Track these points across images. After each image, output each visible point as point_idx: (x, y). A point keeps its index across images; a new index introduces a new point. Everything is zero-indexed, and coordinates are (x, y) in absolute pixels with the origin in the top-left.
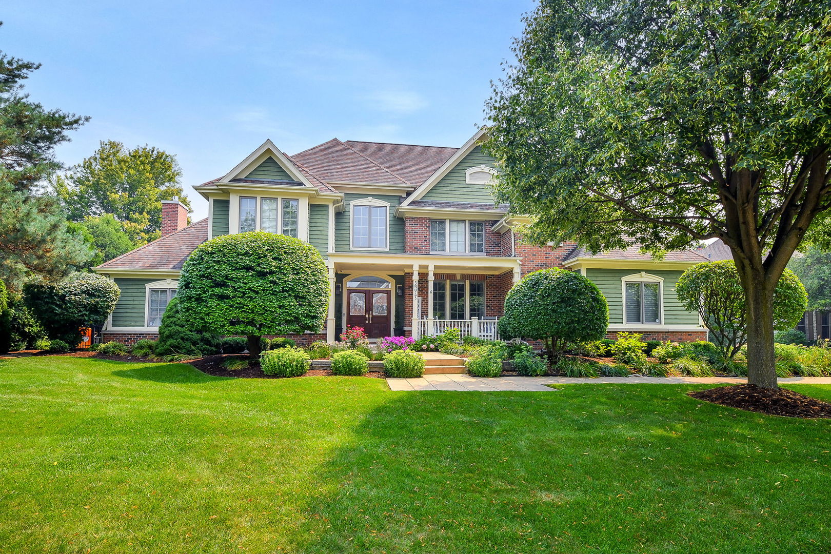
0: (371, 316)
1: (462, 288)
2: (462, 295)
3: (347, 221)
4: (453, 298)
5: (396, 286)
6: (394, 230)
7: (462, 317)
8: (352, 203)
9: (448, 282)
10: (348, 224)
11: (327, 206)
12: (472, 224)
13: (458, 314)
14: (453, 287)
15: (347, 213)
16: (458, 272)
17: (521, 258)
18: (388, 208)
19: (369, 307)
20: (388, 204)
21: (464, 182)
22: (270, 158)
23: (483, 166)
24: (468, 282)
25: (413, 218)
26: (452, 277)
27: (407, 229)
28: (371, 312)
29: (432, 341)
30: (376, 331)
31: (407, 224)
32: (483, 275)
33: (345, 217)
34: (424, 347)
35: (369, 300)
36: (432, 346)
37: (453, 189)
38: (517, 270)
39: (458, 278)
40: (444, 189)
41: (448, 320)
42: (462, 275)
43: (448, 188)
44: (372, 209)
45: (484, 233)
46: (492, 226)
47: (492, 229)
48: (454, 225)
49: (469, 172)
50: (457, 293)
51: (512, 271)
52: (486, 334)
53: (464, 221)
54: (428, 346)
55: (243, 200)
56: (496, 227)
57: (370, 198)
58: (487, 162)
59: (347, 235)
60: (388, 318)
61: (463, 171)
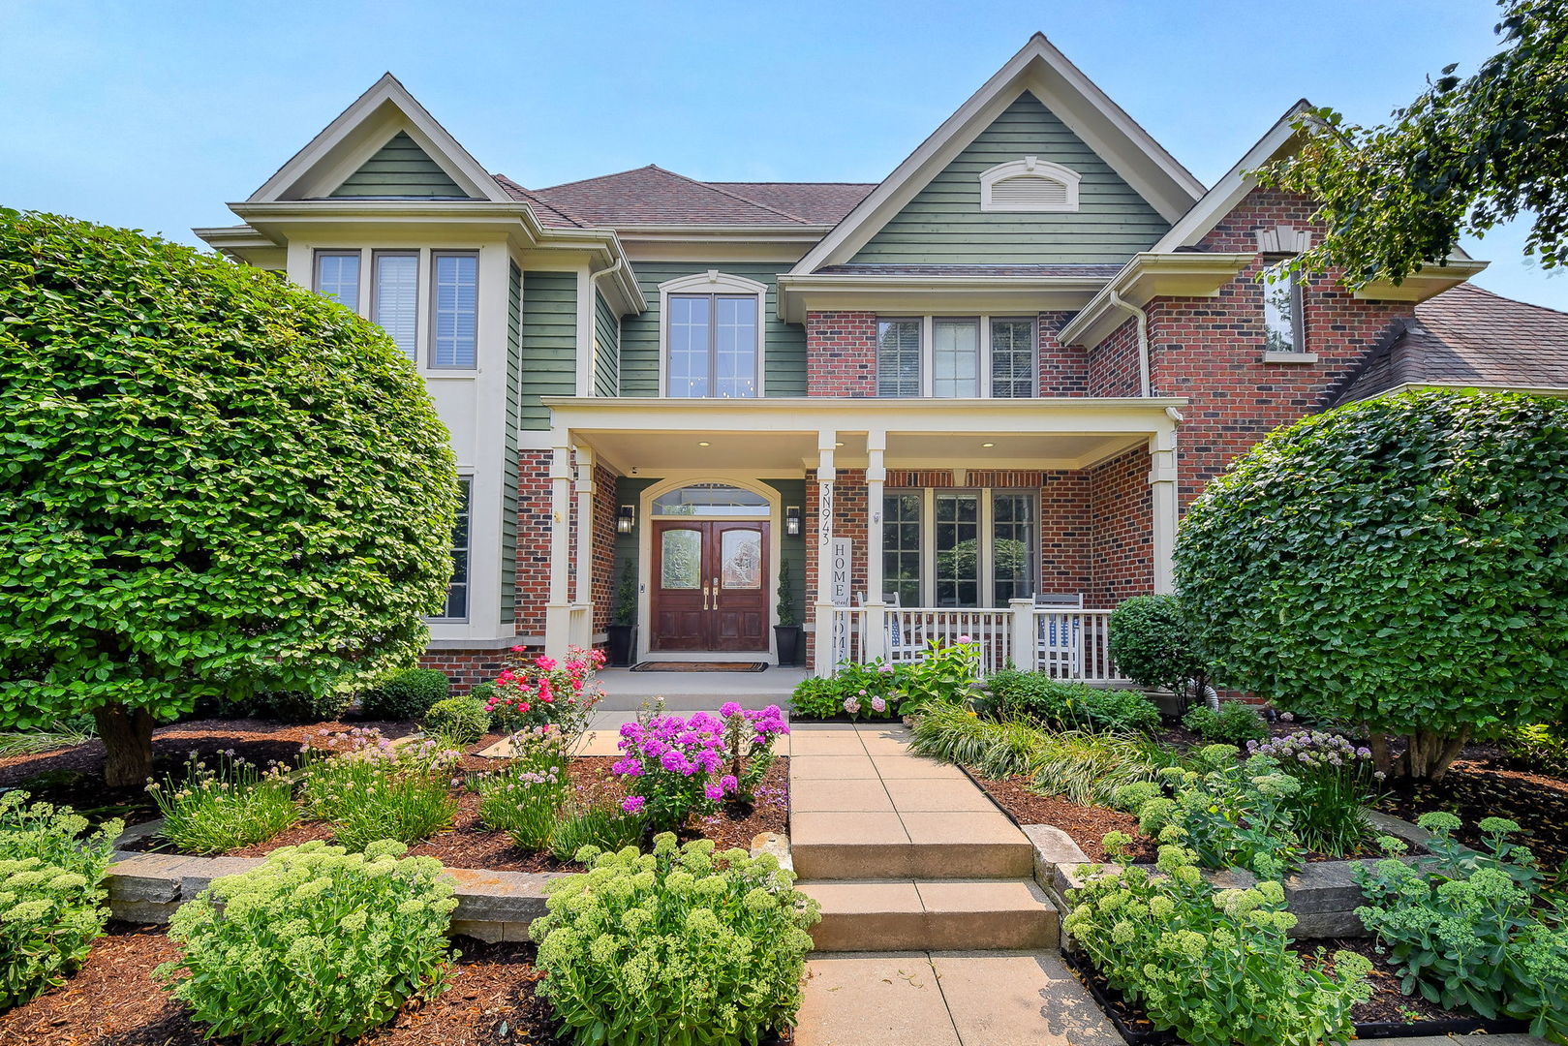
0: (716, 591)
1: (970, 511)
2: (970, 533)
3: (650, 336)
4: (944, 540)
5: (783, 510)
6: (778, 357)
7: (970, 596)
8: (667, 286)
9: (929, 493)
10: (653, 346)
11: (572, 277)
12: (999, 326)
13: (959, 590)
14: (945, 509)
15: (651, 317)
16: (959, 466)
17: (1184, 401)
18: (762, 298)
19: (711, 566)
20: (759, 287)
21: (974, 209)
22: (402, 137)
23: (1031, 160)
24: (987, 495)
25: (828, 315)
26: (940, 479)
27: (812, 345)
28: (716, 580)
29: (880, 684)
30: (731, 633)
31: (811, 334)
32: (1035, 474)
33: (646, 326)
34: (851, 705)
35: (712, 548)
36: (878, 703)
37: (943, 229)
38: (1165, 443)
39: (960, 480)
40: (919, 229)
41: (929, 608)
42: (970, 473)
43: (929, 228)
44: (721, 302)
45: (1034, 350)
46: (1060, 329)
47: (1061, 336)
48: (949, 333)
49: (989, 177)
50: (957, 527)
51: (1146, 447)
52: (1059, 649)
53: (974, 319)
54: (864, 704)
55: (325, 262)
56: (1074, 330)
57: (713, 274)
58: (1041, 148)
59: (652, 375)
60: (760, 596)
61: (972, 178)
